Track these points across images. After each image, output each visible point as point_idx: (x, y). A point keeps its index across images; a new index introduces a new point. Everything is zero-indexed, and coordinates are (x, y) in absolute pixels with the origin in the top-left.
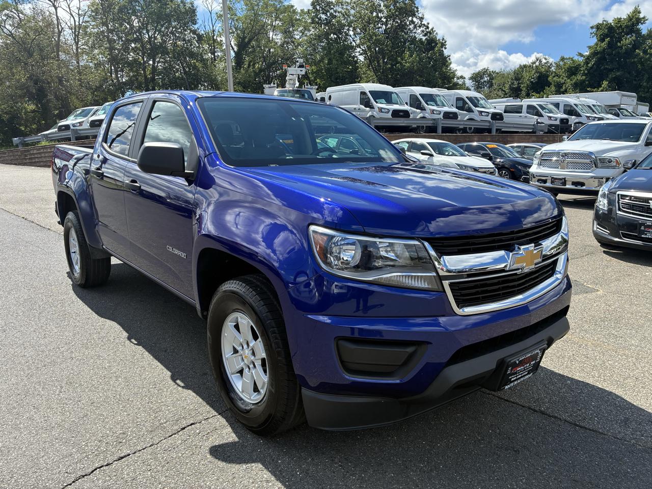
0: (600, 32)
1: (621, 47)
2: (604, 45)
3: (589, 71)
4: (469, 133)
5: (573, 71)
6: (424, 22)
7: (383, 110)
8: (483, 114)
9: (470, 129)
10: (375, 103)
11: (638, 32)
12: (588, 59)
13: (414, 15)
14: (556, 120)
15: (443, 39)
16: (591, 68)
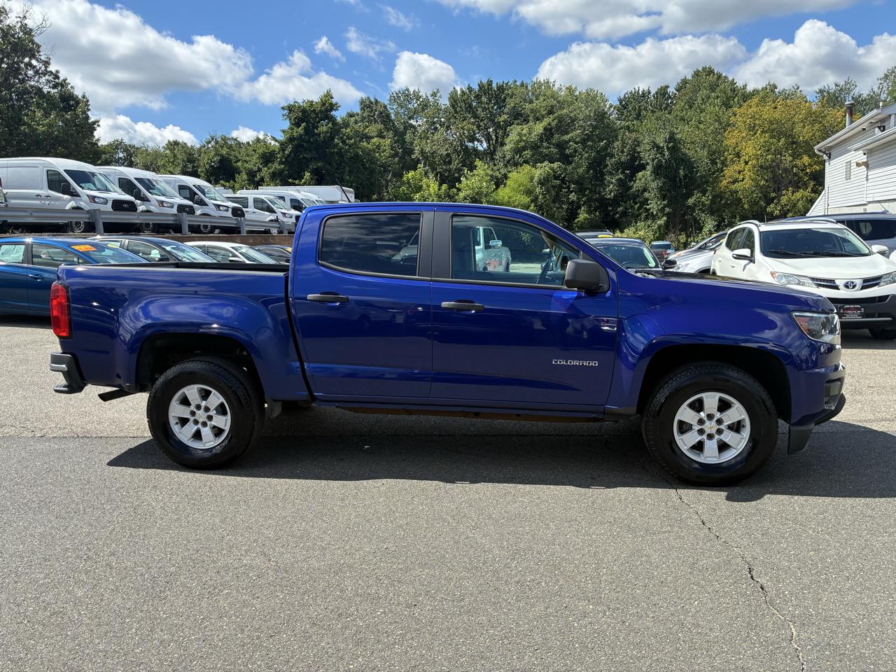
0: (293, 116)
1: (319, 135)
2: (301, 130)
3: (286, 159)
4: (205, 233)
5: (268, 158)
6: (52, 68)
7: (97, 200)
8: (221, 208)
9: (206, 227)
10: (81, 189)
11: (332, 119)
12: (283, 145)
13: (33, 56)
14: (291, 217)
15: (84, 97)
16: (289, 156)
